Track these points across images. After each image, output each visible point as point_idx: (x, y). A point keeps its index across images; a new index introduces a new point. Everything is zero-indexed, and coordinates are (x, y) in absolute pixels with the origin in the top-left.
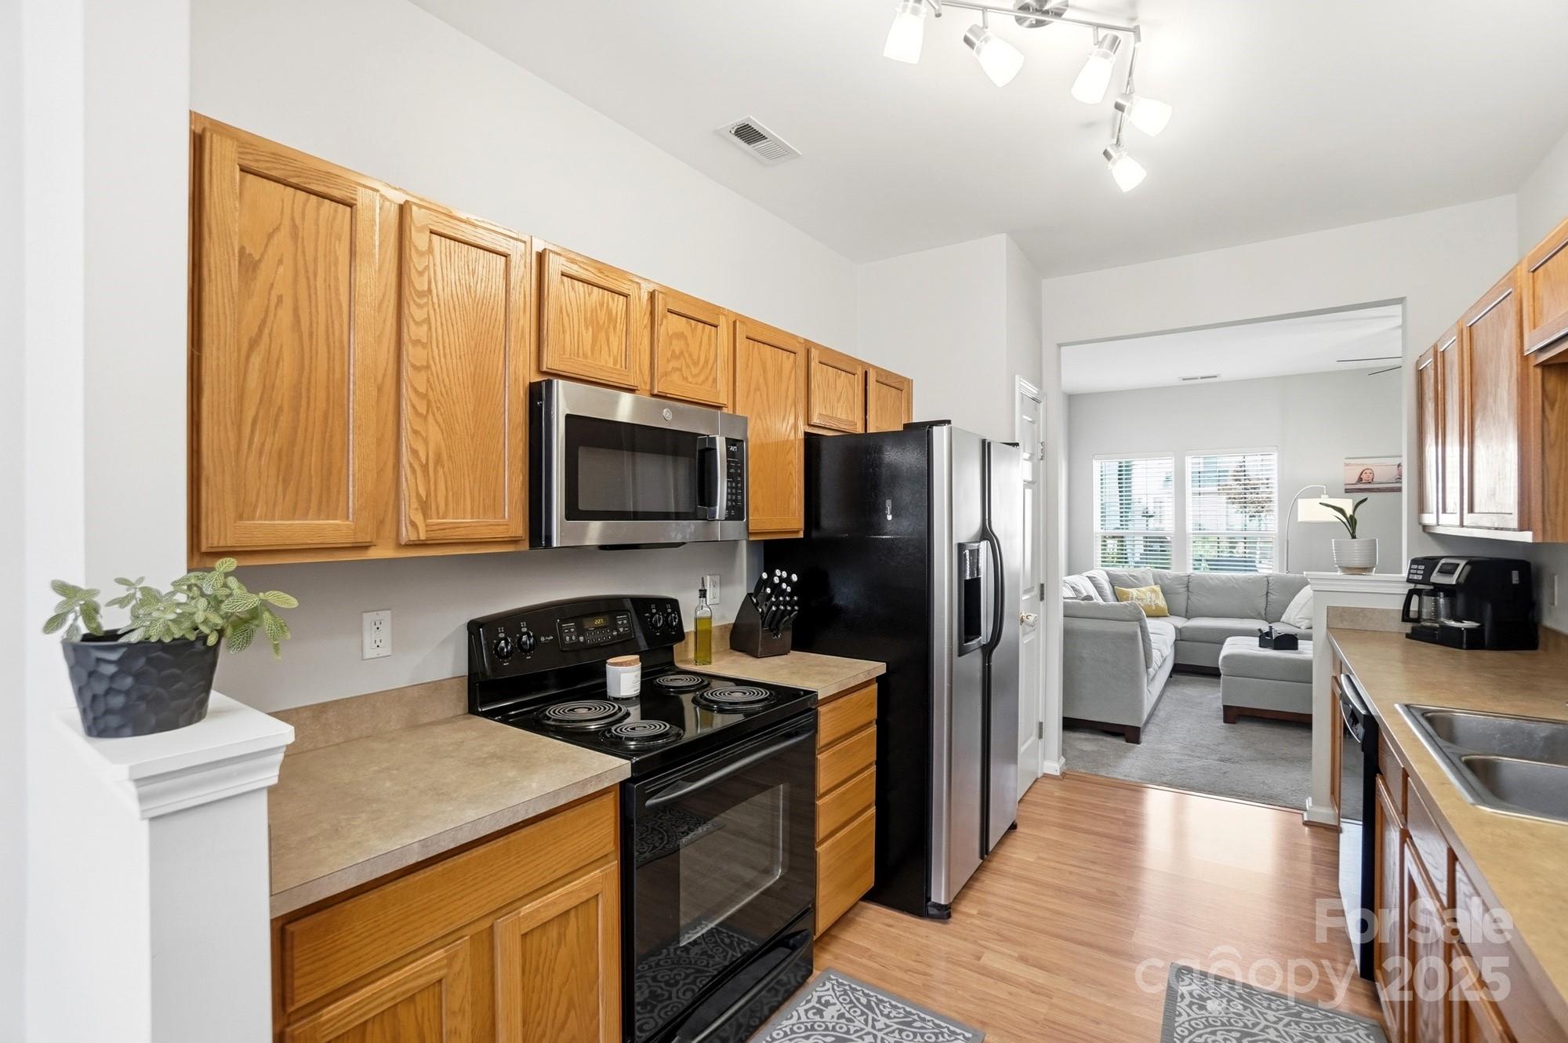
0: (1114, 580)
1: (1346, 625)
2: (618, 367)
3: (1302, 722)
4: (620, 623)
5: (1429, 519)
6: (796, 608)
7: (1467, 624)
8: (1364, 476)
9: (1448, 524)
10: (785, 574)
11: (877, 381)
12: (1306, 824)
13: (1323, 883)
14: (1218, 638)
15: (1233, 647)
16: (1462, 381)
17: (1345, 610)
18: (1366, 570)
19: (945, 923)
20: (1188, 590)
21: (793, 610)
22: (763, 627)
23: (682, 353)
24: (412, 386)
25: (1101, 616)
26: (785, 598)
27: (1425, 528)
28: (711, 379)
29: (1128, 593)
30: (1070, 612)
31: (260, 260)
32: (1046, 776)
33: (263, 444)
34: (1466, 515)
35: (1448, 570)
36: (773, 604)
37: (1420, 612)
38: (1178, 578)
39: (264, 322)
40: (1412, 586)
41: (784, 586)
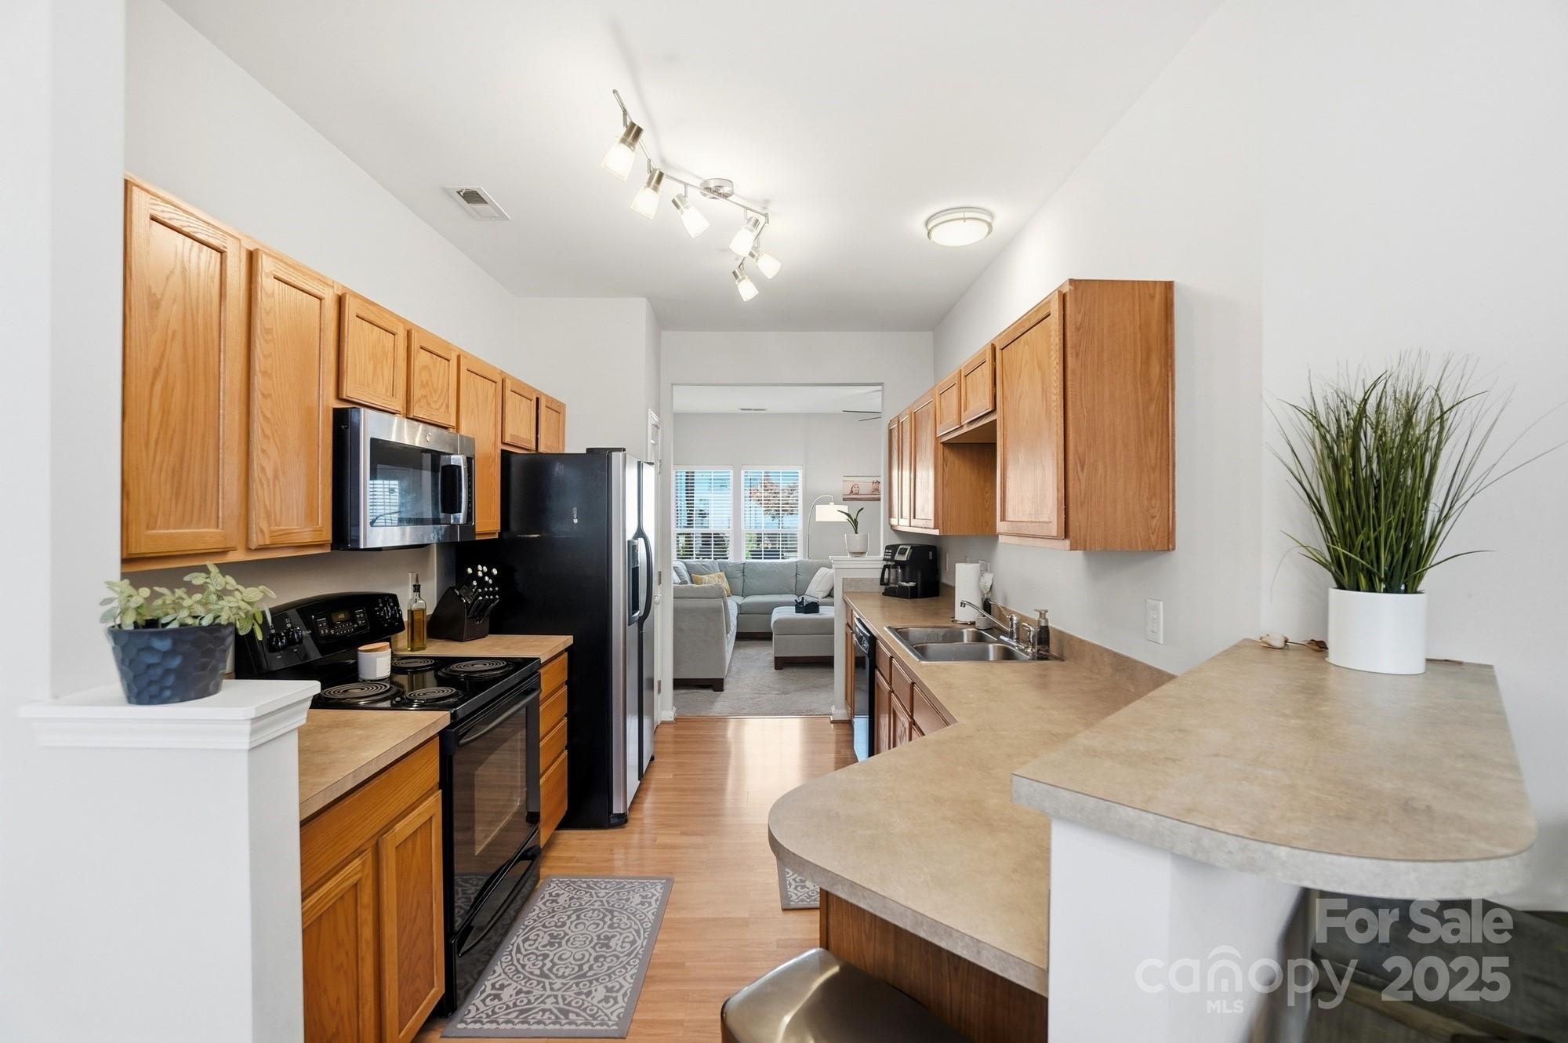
0: (690, 569)
1: (853, 590)
2: (388, 395)
3: (827, 663)
4: (358, 616)
5: (894, 521)
6: (497, 597)
7: (912, 584)
8: (854, 490)
9: (903, 525)
10: (485, 569)
11: (547, 407)
12: (832, 722)
13: (845, 752)
14: (768, 610)
15: (777, 614)
16: (911, 438)
17: (852, 580)
18: (862, 553)
19: (624, 827)
20: (744, 575)
21: (495, 599)
22: (468, 614)
23: (427, 383)
24: (262, 412)
25: (696, 595)
26: (488, 588)
27: (892, 526)
28: (444, 405)
29: (701, 579)
30: (678, 595)
31: (161, 299)
32: (663, 723)
33: (162, 462)
34: (913, 521)
35: (903, 552)
36: (479, 595)
37: (889, 579)
38: (736, 566)
39: (163, 356)
40: (885, 563)
41: (487, 578)
